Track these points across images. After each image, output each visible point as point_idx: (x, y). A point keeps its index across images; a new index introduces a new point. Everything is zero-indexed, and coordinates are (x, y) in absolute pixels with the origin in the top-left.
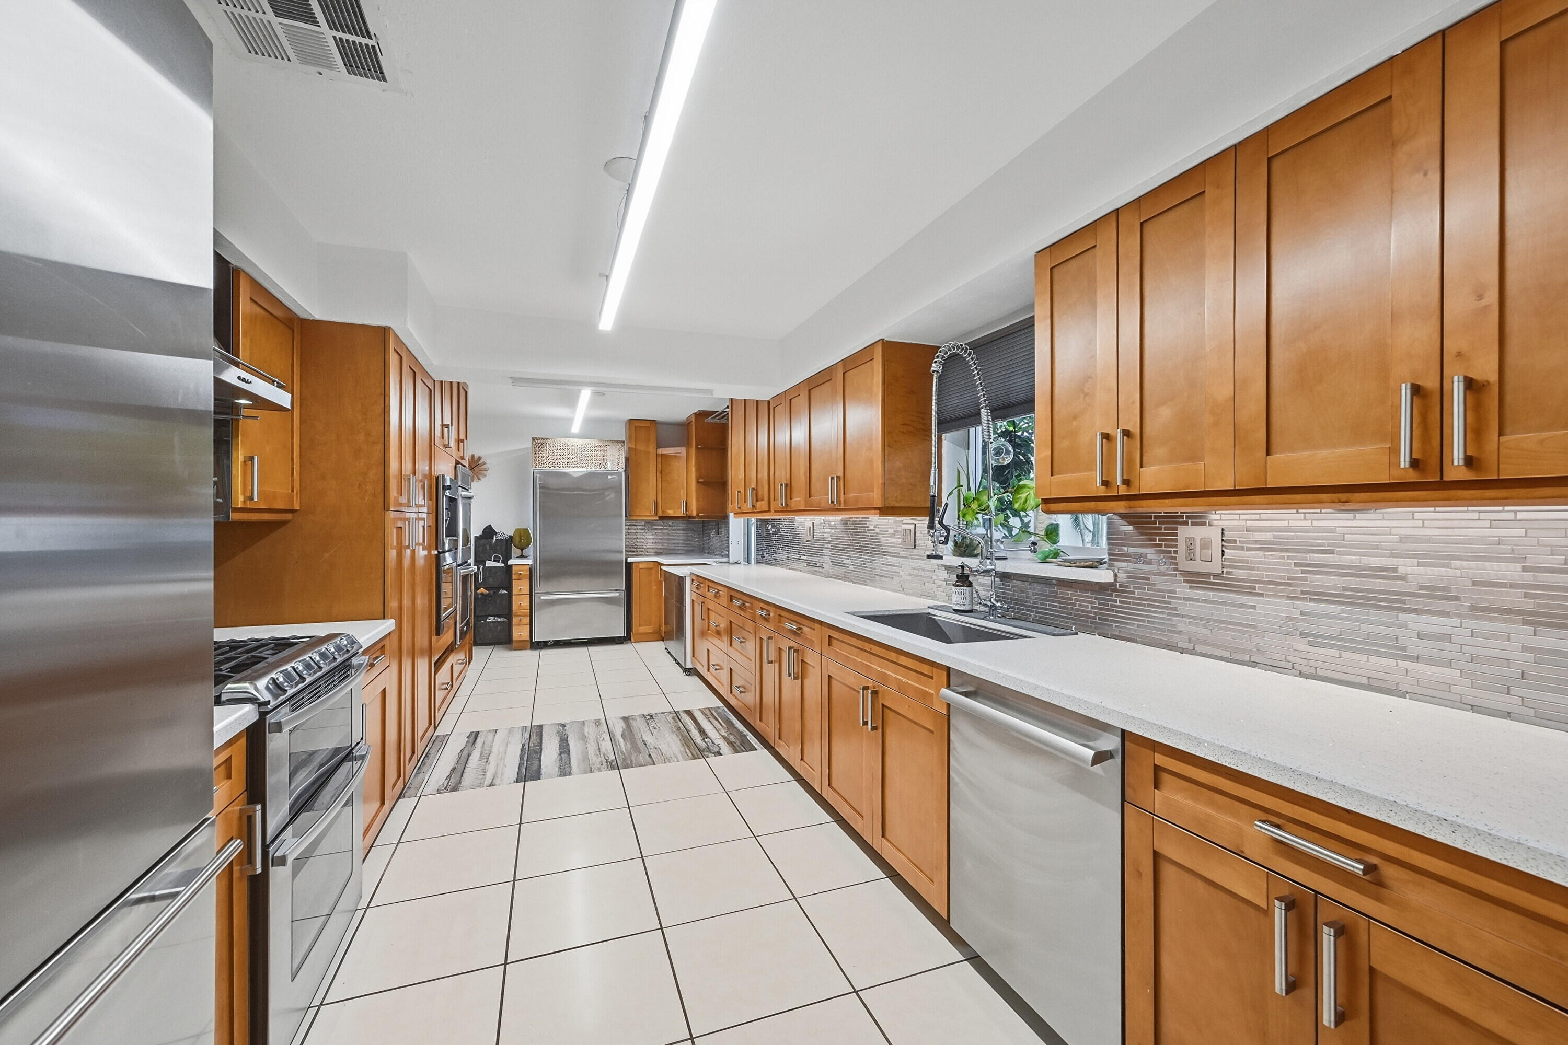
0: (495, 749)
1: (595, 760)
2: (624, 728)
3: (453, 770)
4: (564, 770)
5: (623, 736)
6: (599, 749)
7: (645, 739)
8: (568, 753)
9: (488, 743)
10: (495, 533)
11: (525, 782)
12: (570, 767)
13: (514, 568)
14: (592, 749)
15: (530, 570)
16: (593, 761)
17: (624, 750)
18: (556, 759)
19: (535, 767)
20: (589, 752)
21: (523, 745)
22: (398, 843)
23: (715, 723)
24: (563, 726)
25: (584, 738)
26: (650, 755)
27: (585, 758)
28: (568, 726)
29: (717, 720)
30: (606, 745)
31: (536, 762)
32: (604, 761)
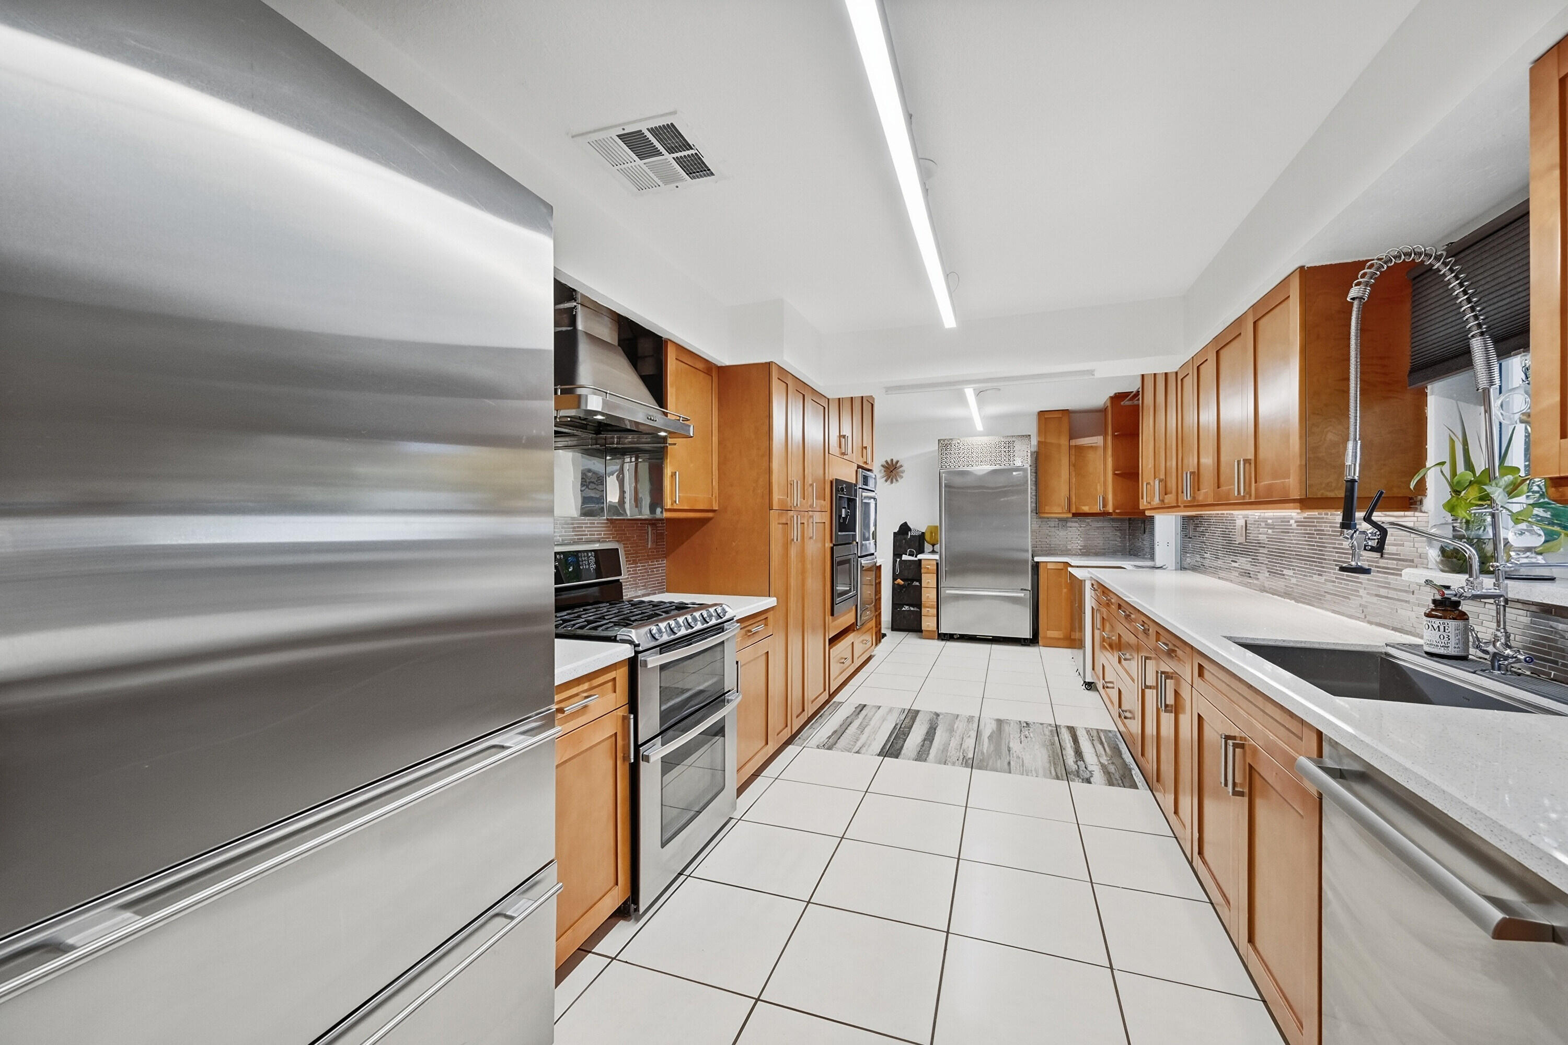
0: (872, 723)
1: (953, 753)
2: (995, 730)
3: (835, 732)
4: (922, 755)
5: (990, 737)
6: (961, 745)
7: (1011, 745)
8: (931, 742)
9: (870, 715)
10: (910, 530)
11: (885, 756)
12: (928, 754)
13: (923, 562)
14: (954, 743)
15: (937, 564)
16: (951, 754)
17: (985, 751)
18: (919, 744)
19: (898, 747)
20: (951, 745)
21: (897, 725)
22: (776, 779)
23: (1099, 747)
24: (937, 715)
25: (951, 730)
26: (1009, 763)
27: (945, 749)
28: (941, 717)
29: (1102, 743)
30: (970, 743)
31: (901, 742)
32: (961, 757)
